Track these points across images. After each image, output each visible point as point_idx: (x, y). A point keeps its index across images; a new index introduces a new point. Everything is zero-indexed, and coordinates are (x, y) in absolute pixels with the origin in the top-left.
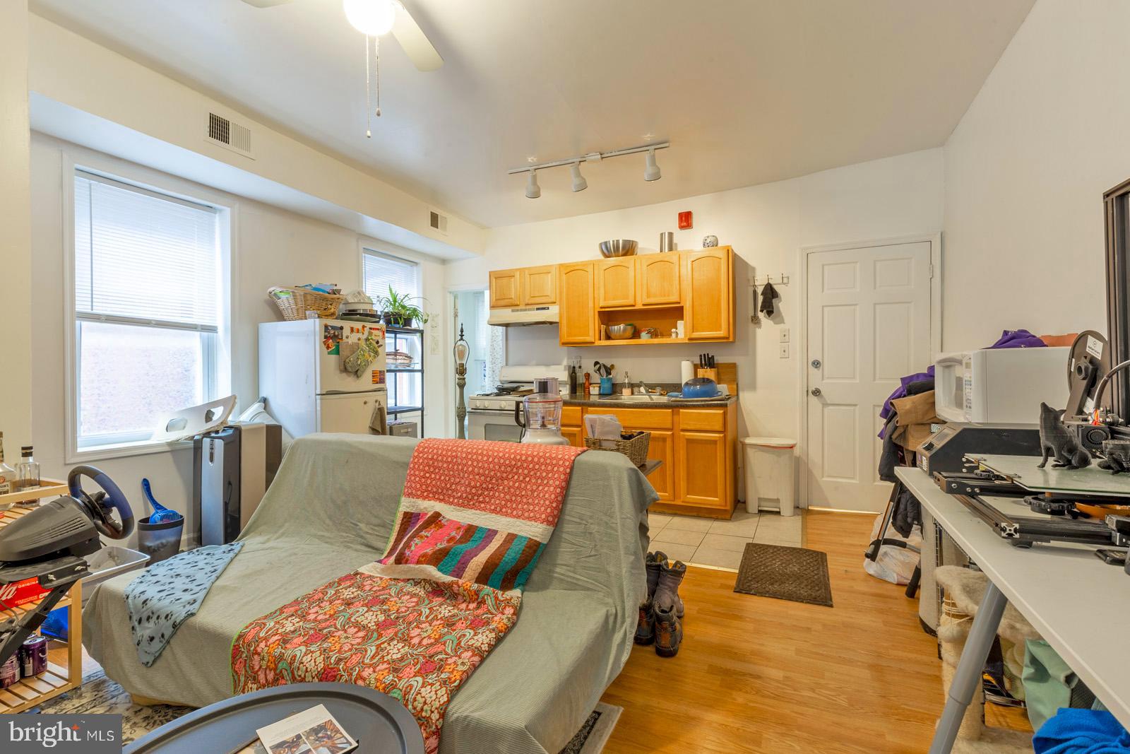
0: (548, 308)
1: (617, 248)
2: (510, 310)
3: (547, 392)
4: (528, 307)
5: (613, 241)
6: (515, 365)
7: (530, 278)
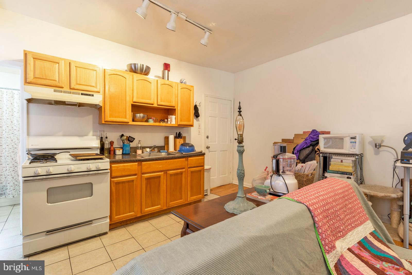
0: (93, 95)
1: (142, 70)
2: (53, 90)
3: (286, 153)
4: (72, 91)
5: (140, 64)
6: (35, 136)
7: (77, 70)
